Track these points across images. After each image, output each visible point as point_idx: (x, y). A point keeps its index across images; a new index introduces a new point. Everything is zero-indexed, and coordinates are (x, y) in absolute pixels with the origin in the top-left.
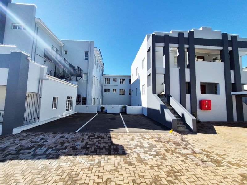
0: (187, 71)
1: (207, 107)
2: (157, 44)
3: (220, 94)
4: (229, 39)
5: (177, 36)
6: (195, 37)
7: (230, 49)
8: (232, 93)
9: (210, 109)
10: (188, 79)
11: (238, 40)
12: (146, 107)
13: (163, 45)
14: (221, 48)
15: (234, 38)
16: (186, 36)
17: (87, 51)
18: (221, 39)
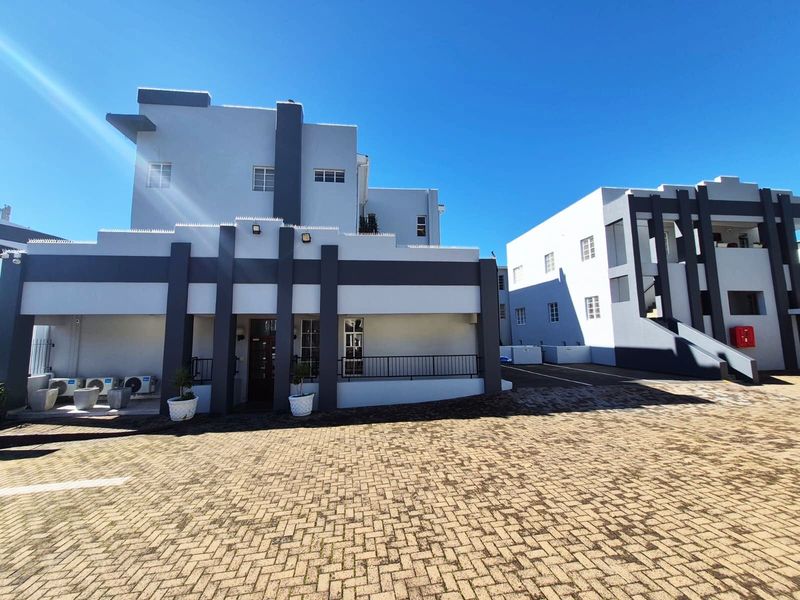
0: (701, 268)
1: (746, 340)
2: (639, 215)
3: (765, 314)
4: (775, 200)
5: (673, 196)
6: (710, 199)
7: (778, 220)
8: (791, 311)
9: (754, 346)
10: (703, 286)
11: (792, 202)
12: (613, 347)
13: (648, 215)
14: (760, 219)
15: (784, 198)
16: (692, 196)
17: (422, 213)
18: (759, 201)
